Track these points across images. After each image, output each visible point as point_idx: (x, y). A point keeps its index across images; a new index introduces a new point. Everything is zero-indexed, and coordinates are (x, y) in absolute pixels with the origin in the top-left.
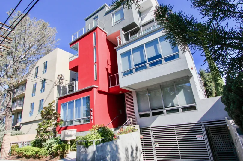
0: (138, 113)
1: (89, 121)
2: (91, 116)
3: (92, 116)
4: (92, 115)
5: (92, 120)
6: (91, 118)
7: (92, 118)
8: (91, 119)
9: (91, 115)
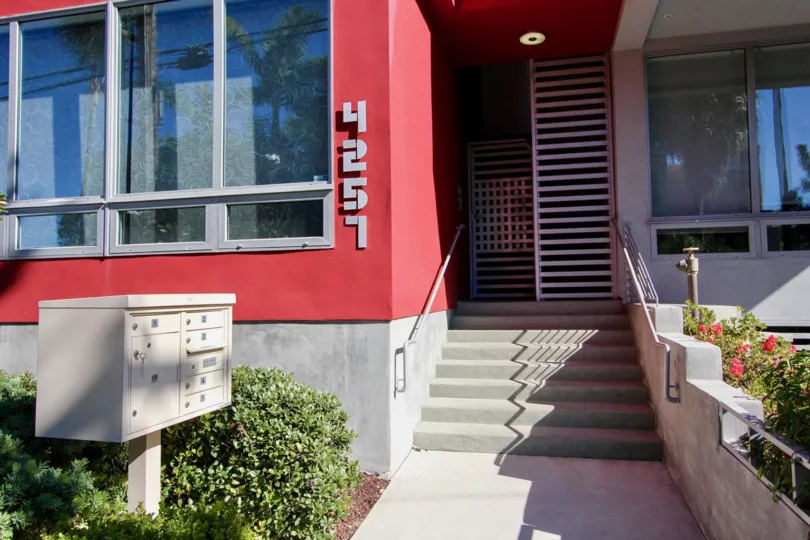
0: (649, 223)
1: (319, 232)
2: (348, 183)
3: (362, 181)
4: (362, 166)
5: (350, 220)
6: (341, 199)
7: (363, 199)
8: (341, 212)
9: (348, 167)
